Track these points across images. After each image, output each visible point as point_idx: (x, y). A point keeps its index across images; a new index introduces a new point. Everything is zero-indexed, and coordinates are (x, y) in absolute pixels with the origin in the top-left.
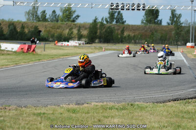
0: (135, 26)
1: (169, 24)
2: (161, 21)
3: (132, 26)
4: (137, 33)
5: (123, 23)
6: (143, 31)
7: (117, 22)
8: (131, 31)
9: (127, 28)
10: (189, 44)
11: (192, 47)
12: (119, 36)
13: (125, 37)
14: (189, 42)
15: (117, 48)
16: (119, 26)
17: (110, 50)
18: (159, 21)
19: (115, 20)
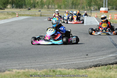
11: (106, 12)
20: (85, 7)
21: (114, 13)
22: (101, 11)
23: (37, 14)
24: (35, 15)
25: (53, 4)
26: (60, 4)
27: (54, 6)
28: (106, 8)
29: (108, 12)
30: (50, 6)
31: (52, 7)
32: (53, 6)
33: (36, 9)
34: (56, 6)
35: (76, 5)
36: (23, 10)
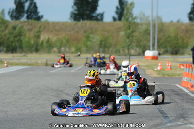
0: (58, 23)
1: (115, 19)
2: (102, 15)
3: (54, 23)
4: (62, 35)
5: (39, 18)
6: (72, 33)
7: (28, 18)
8: (51, 32)
9: (45, 27)
10: (149, 53)
11: (155, 58)
12: (32, 42)
13: (42, 43)
14: (149, 50)
15: (29, 62)
16: (31, 25)
17: (17, 64)
18: (98, 15)
19: (26, 15)
20: (121, 50)
21: (167, 59)
22: (147, 57)
23: (39, 62)
24: (37, 64)
25: (68, 45)
26: (79, 45)
27: (70, 48)
28: (154, 52)
29: (159, 59)
30: (62, 49)
31: (65, 49)
32: (67, 50)
33: (40, 54)
34: (73, 49)
35: (105, 46)
36: (18, 56)
